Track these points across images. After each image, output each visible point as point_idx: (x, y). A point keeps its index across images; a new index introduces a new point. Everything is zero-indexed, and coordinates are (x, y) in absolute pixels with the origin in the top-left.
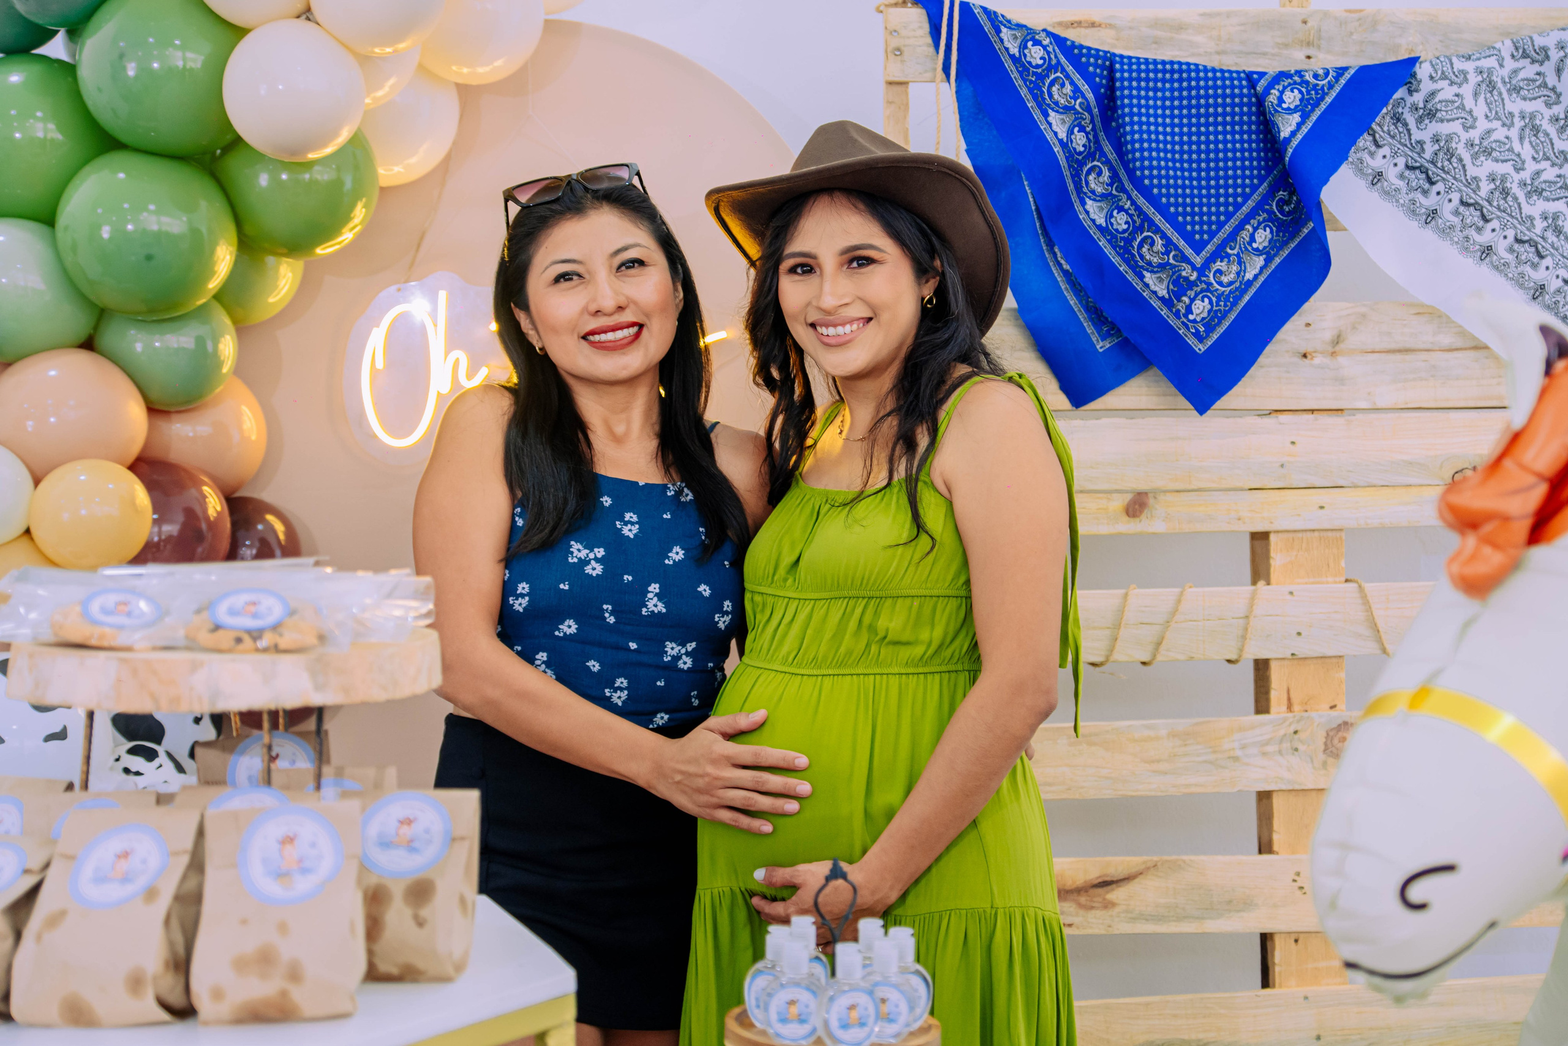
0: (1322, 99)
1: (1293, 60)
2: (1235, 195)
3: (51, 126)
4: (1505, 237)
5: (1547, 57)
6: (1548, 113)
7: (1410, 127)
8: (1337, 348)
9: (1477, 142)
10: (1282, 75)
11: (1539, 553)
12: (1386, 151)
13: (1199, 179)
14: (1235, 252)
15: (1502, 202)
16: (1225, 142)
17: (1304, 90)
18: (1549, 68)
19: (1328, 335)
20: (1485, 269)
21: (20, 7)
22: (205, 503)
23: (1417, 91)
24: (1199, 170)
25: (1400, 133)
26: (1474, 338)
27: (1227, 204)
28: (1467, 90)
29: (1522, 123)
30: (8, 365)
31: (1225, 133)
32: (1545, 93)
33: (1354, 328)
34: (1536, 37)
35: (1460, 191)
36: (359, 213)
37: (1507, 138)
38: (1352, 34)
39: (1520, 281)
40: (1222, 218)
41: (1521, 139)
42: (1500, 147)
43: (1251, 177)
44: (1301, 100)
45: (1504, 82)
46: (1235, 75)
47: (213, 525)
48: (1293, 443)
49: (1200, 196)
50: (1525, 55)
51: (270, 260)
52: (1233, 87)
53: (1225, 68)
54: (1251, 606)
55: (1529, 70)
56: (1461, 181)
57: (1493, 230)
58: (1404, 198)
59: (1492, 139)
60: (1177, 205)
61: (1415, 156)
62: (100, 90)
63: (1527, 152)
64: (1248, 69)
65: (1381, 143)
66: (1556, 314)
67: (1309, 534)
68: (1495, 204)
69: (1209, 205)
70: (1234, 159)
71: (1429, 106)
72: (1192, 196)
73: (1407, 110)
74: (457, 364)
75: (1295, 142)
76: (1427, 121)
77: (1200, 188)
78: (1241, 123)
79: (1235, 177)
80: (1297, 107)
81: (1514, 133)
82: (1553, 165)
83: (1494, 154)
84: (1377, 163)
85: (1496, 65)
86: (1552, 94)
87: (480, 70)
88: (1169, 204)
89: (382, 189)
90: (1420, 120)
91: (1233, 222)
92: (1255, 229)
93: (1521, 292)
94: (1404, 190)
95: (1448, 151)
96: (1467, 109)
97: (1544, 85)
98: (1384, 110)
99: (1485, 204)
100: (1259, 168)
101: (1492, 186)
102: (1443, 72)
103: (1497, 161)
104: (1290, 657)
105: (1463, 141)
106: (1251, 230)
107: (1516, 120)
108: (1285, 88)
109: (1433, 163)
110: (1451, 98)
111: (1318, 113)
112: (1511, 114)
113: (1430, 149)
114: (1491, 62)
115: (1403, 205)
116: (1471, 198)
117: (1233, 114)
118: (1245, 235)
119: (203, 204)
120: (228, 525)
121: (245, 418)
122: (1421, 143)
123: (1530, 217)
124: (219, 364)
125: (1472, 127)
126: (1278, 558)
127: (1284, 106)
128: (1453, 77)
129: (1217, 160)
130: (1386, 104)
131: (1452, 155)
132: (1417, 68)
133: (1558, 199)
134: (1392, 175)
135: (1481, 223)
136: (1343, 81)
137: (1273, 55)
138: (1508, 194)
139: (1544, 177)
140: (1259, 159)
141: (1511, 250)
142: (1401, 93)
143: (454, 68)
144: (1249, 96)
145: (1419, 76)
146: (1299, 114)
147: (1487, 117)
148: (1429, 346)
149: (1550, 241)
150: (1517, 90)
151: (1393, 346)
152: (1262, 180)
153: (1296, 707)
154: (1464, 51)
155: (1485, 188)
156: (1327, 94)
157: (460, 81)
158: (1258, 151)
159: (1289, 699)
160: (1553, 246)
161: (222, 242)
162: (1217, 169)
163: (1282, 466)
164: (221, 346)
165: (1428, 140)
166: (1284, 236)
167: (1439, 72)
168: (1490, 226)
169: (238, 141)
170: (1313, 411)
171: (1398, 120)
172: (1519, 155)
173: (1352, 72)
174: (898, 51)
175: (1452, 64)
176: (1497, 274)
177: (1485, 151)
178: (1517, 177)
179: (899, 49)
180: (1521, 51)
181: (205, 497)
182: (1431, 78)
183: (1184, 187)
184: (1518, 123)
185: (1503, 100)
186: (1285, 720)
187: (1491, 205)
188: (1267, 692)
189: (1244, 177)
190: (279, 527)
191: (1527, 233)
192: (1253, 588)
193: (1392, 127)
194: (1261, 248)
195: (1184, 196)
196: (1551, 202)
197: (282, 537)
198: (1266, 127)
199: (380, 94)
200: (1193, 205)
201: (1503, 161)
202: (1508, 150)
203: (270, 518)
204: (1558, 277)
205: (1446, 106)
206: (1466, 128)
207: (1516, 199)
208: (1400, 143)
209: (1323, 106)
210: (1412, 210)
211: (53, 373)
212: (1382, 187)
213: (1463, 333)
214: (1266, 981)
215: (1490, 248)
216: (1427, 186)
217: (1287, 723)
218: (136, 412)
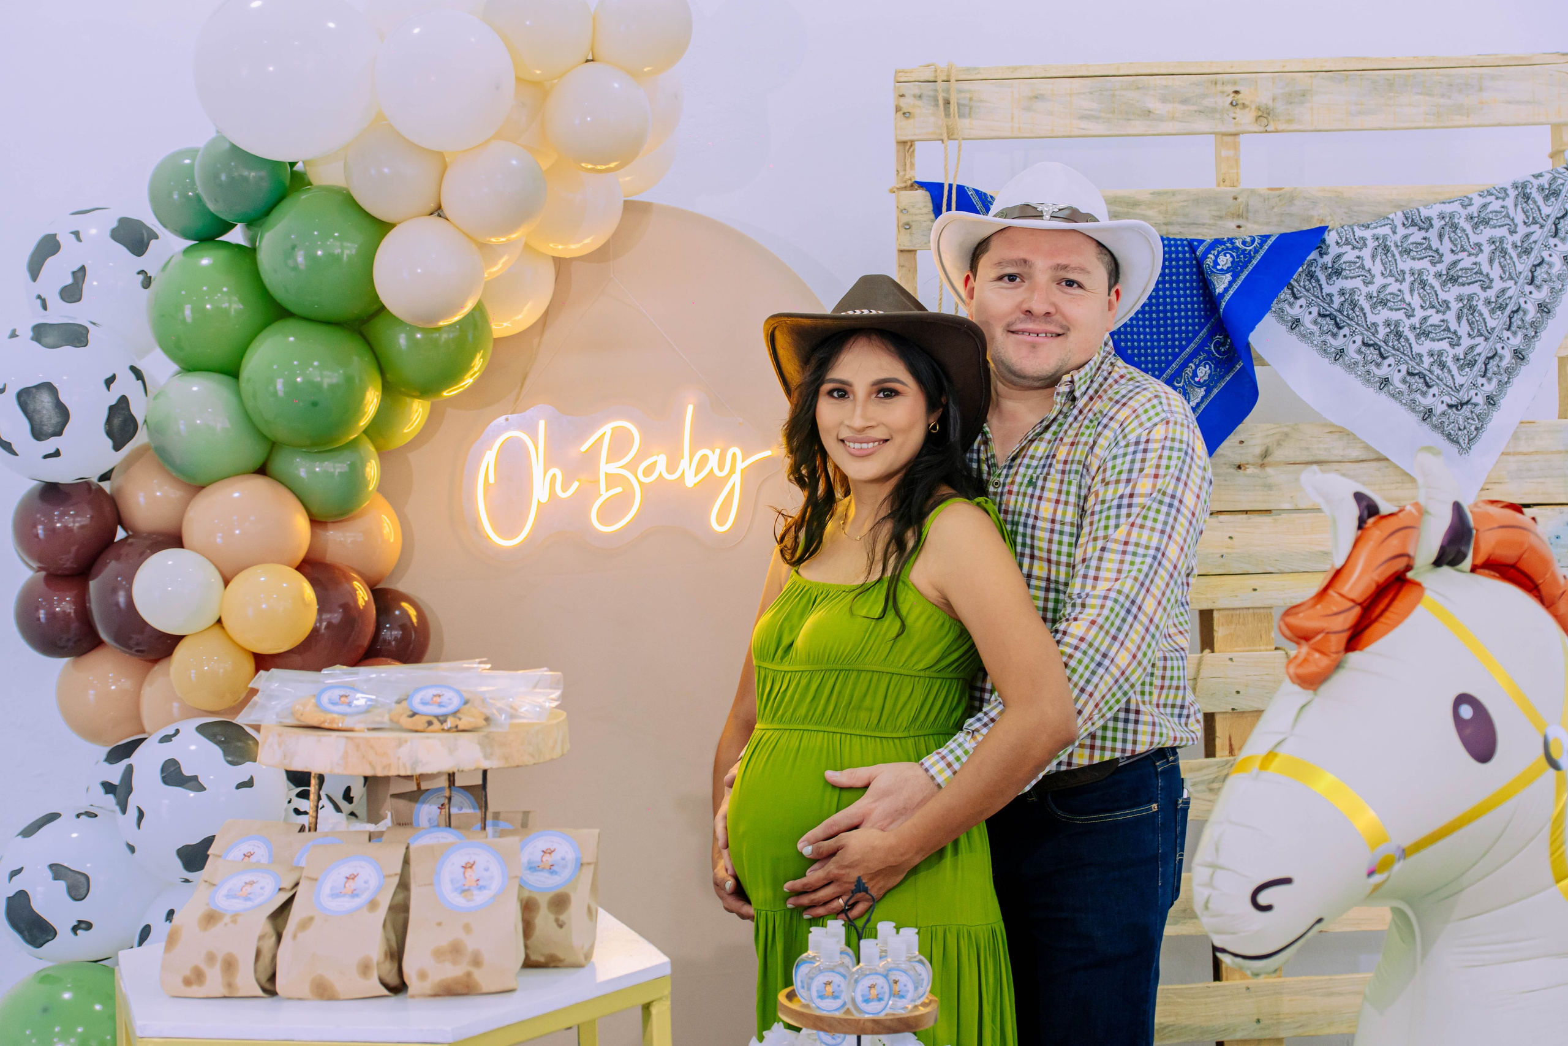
0: (1250, 261)
1: (1227, 229)
2: (1180, 340)
3: (235, 299)
4: (1399, 371)
5: (1431, 225)
6: (1433, 270)
7: (1321, 282)
8: (1265, 461)
9: (1375, 294)
10: (1218, 242)
11: (1353, 656)
12: (1302, 301)
13: (1151, 326)
14: (1181, 385)
15: (1396, 343)
16: (1172, 296)
17: (1234, 254)
18: (1433, 234)
19: (1258, 451)
20: (1383, 398)
21: (211, 206)
22: (356, 594)
23: (1326, 254)
24: (1151, 319)
25: (1313, 287)
26: (1377, 452)
27: (1173, 347)
28: (1366, 253)
29: (1412, 279)
30: (202, 488)
31: (1171, 289)
32: (1430, 254)
33: (1279, 444)
34: (1422, 209)
35: (1362, 334)
36: (478, 363)
37: (1400, 291)
38: (1273, 207)
39: (1412, 406)
40: (1170, 358)
41: (1412, 291)
42: (1394, 298)
43: (1193, 325)
44: (1232, 263)
45: (1397, 246)
46: (1179, 242)
47: (362, 613)
48: (1231, 538)
49: (1152, 341)
50: (1414, 224)
51: (408, 399)
52: (1177, 252)
53: (1171, 237)
54: (1198, 671)
55: (1417, 236)
56: (1363, 327)
57: (1390, 365)
58: (1317, 340)
59: (1387, 292)
60: (1133, 348)
61: (1326, 306)
62: (275, 271)
63: (1416, 301)
64: (1189, 237)
65: (1298, 296)
66: (1442, 432)
67: (1245, 611)
68: (1391, 344)
69: (1159, 348)
70: (1179, 311)
71: (1336, 266)
72: (1146, 341)
73: (1318, 269)
74: (554, 477)
75: (1227, 297)
76: (1335, 278)
77: (1152, 334)
78: (1185, 281)
79: (1180, 325)
80: (1228, 268)
81: (1405, 287)
82: (1438, 312)
83: (1389, 304)
84: (1295, 311)
85: (1389, 232)
86: (1435, 255)
87: (573, 247)
88: (1127, 348)
89: (497, 341)
90: (1329, 277)
91: (1179, 361)
92: (1197, 366)
93: (1413, 414)
94: (1317, 334)
95: (1352, 302)
96: (1367, 268)
97: (1430, 248)
98: (1300, 269)
99: (1382, 344)
100: (1200, 317)
101: (1388, 330)
102: (1347, 239)
103: (1391, 309)
104: (1231, 711)
105: (1364, 294)
106: (1193, 366)
107: (1407, 276)
108: (1219, 253)
109: (1340, 311)
110: (1353, 259)
111: (1246, 273)
112: (1403, 272)
113: (1337, 301)
114: (1386, 230)
115: (1316, 346)
116: (1371, 340)
117: (1178, 274)
118: (1189, 371)
119: (356, 359)
120: (374, 612)
121: (385, 525)
122: (1330, 295)
123: (1419, 354)
124: (367, 486)
125: (1371, 283)
126: (1220, 632)
127: (1219, 267)
128: (1355, 243)
129: (1165, 311)
130: (1301, 264)
131: (1355, 306)
132: (1326, 235)
133: (1442, 339)
134: (1307, 321)
135: (1380, 360)
136: (1266, 247)
137: (1210, 225)
138: (1401, 336)
139: (1430, 321)
140: (1199, 310)
141: (1404, 381)
142: (1314, 255)
143: (551, 245)
144: (1191, 259)
145: (1327, 242)
146: (1230, 274)
147: (1383, 274)
148: (1340, 459)
149: (1435, 374)
150: (1408, 252)
151: (1311, 459)
152: (1202, 327)
153: (1236, 752)
154: (1365, 220)
155: (1382, 331)
156: (1253, 257)
157: (556, 255)
158: (1199, 303)
159: (1231, 745)
160: (1438, 378)
161: (370, 388)
162: (1165, 318)
163: (1222, 556)
164: (368, 469)
165: (1335, 293)
166: (1220, 371)
167: (1344, 239)
168: (1387, 362)
169: (383, 308)
170: (1247, 512)
171: (1312, 277)
172: (1409, 304)
173: (1273, 239)
174: (908, 226)
175: (1354, 233)
176: (1393, 400)
177: (1381, 302)
178: (1408, 322)
179: (908, 224)
180: (1410, 220)
181: (355, 590)
182: (1338, 243)
183: (1139, 333)
184: (1409, 279)
185: (1395, 260)
186: (1227, 762)
187: (1387, 345)
188: (1214, 740)
189: (1187, 325)
190: (412, 612)
191: (1417, 367)
192: (1200, 655)
193: (1307, 283)
194: (1202, 381)
195: (1139, 341)
196: (1436, 342)
197: (415, 620)
198: (1205, 285)
199: (494, 269)
200: (1146, 348)
201: (1396, 310)
202: (1401, 301)
203: (404, 605)
204: (1442, 402)
205: (1350, 266)
206: (1366, 283)
207: (1407, 340)
208: (1314, 295)
209: (1250, 267)
210: (1324, 349)
211: (236, 495)
212: (1300, 331)
213: (1367, 447)
214: (1217, 976)
215: (1387, 380)
216: (1335, 330)
217: (1229, 765)
218: (301, 523)
